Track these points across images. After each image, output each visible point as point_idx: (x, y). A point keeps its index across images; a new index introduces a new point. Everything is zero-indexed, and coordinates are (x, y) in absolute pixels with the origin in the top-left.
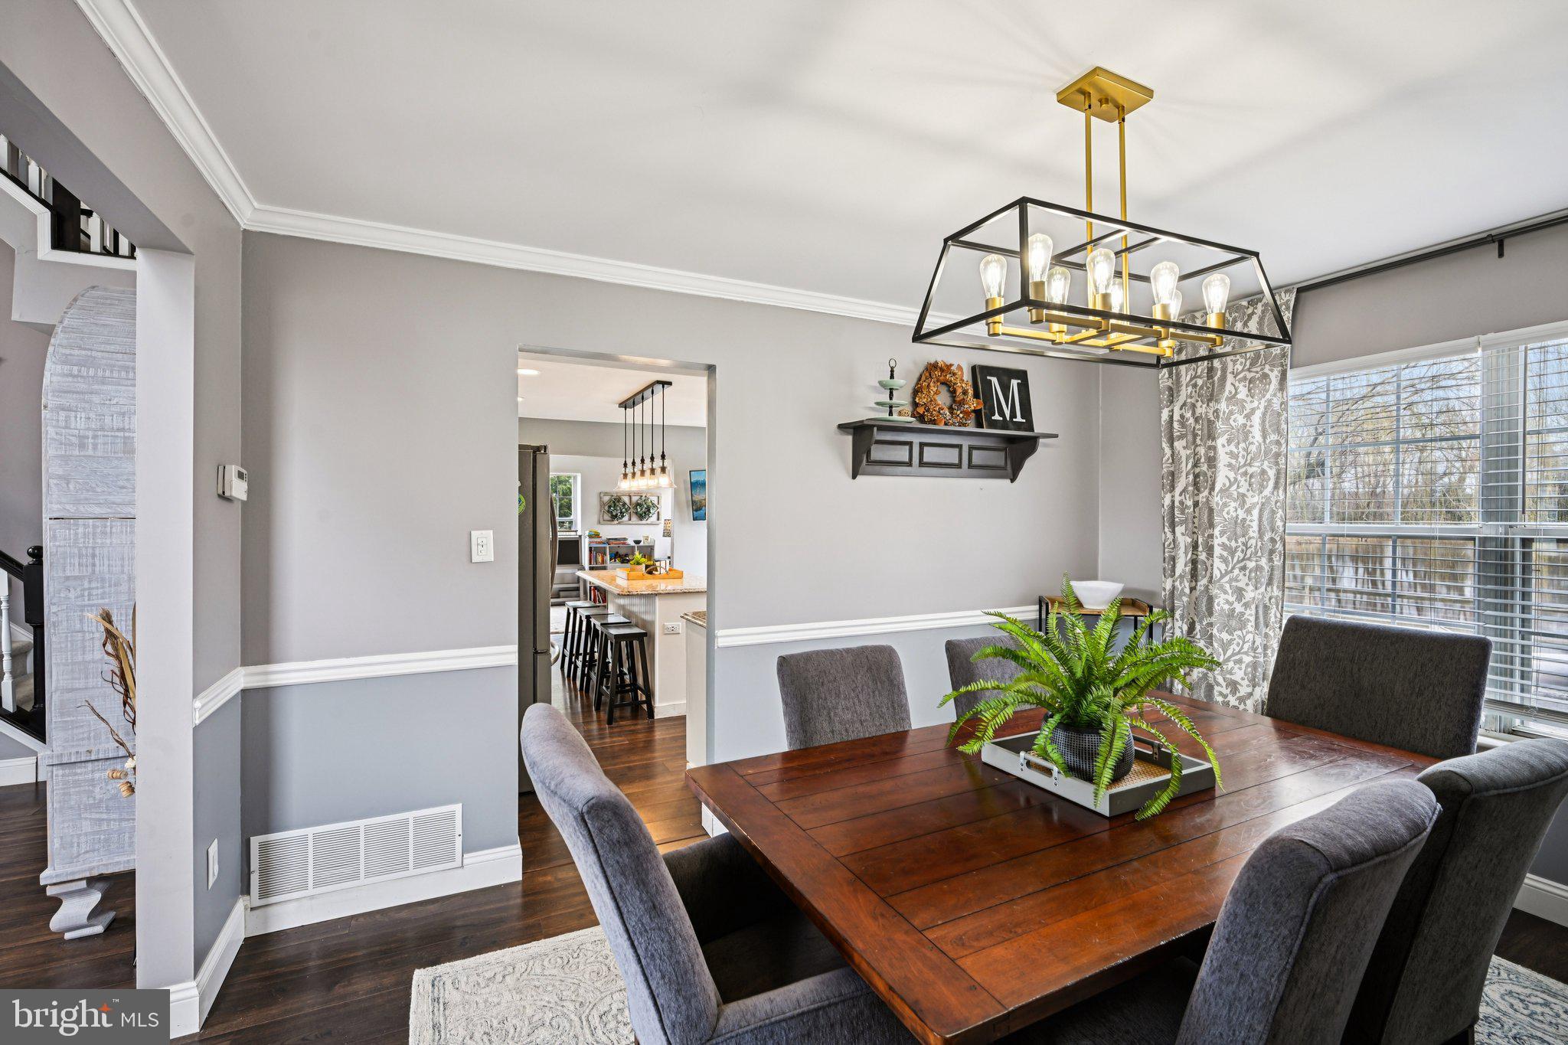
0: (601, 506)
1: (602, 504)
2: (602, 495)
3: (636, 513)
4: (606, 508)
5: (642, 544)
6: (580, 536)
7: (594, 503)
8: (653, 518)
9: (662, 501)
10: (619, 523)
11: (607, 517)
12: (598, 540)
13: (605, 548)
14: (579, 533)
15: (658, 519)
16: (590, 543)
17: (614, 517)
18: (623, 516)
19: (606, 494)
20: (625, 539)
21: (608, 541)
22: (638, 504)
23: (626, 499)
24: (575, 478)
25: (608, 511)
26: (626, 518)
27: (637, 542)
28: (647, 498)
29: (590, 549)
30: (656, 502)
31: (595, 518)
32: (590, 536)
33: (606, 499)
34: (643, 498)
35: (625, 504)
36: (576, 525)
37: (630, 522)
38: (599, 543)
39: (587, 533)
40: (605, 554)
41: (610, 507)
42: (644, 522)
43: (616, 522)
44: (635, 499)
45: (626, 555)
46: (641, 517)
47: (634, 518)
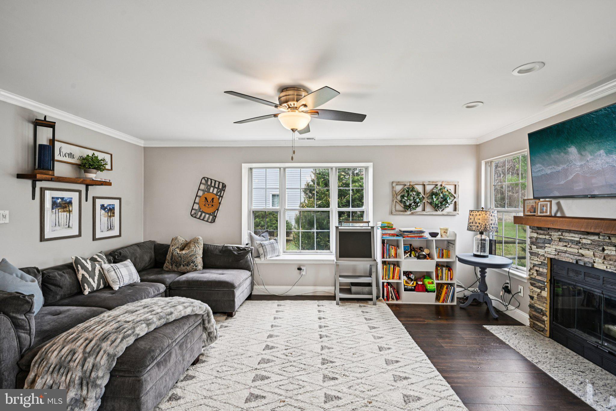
0: (393, 196)
1: (395, 194)
2: (394, 184)
3: (431, 203)
4: (399, 198)
5: (439, 237)
6: (373, 228)
7: (387, 191)
8: (450, 208)
9: (460, 190)
10: (412, 214)
11: (400, 207)
12: (392, 232)
13: (398, 241)
14: (371, 224)
15: (455, 209)
16: (383, 234)
17: (407, 207)
18: (417, 206)
19: (398, 183)
20: (422, 232)
21: (402, 234)
22: (433, 194)
23: (420, 189)
24: (367, 168)
25: (401, 201)
26: (419, 209)
27: (434, 235)
28: (442, 188)
29: (383, 242)
30: (452, 192)
31: (387, 208)
32: (383, 228)
33: (399, 188)
34: (439, 187)
35: (418, 194)
36: (367, 215)
37: (424, 213)
38: (393, 235)
39: (379, 224)
40: (398, 246)
41: (403, 197)
42: (439, 212)
43: (409, 212)
44: (429, 188)
45: (421, 249)
46: (436, 207)
47: (428, 208)
